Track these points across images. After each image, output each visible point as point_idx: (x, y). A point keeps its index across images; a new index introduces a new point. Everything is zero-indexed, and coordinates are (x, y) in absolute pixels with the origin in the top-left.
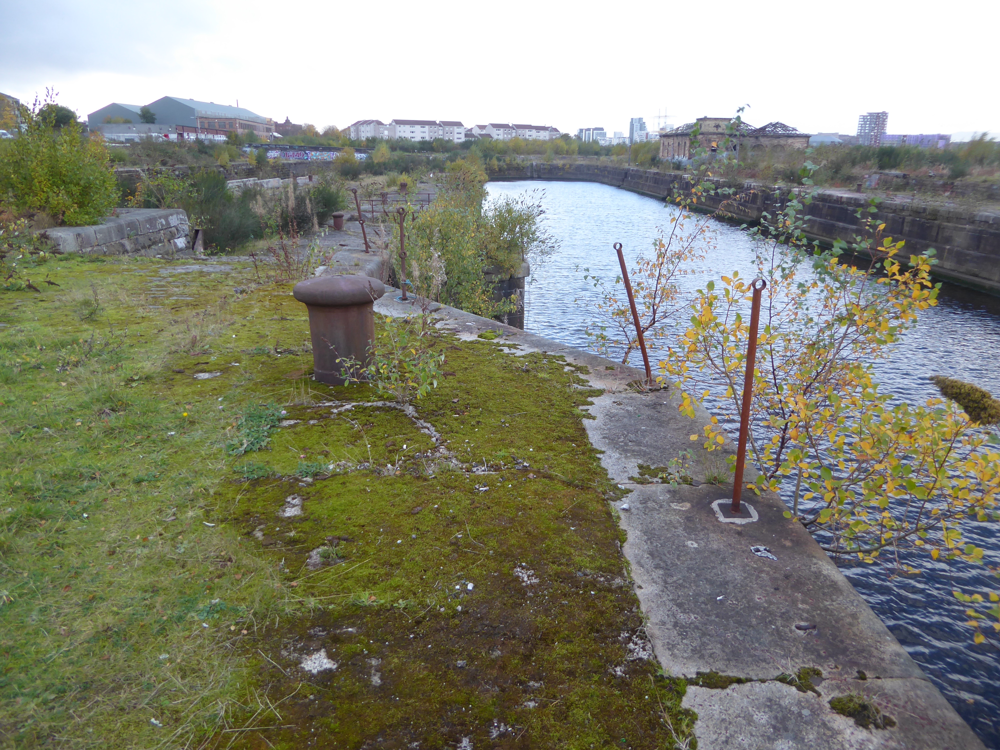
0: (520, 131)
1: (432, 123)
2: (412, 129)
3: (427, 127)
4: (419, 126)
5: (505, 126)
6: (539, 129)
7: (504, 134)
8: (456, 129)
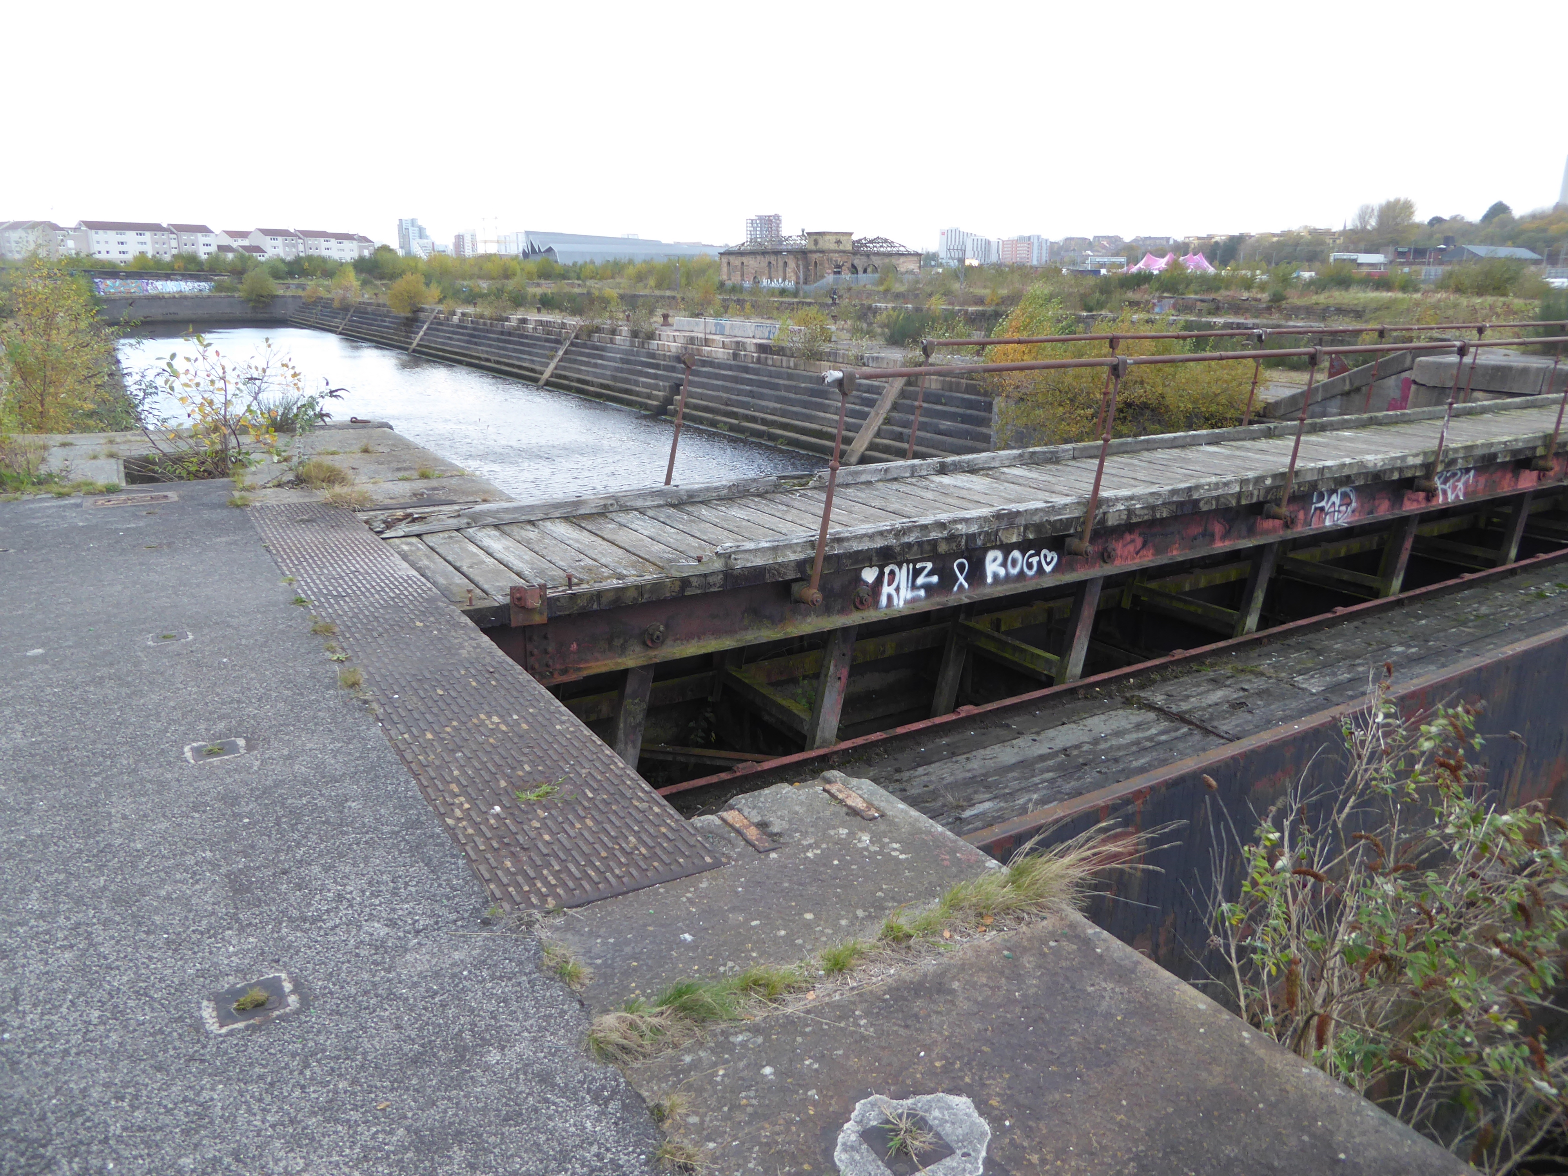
0: (310, 241)
1: (155, 228)
2: (122, 238)
3: (148, 234)
4: (134, 233)
5: (284, 233)
6: (342, 237)
7: (285, 245)
8: (201, 238)
